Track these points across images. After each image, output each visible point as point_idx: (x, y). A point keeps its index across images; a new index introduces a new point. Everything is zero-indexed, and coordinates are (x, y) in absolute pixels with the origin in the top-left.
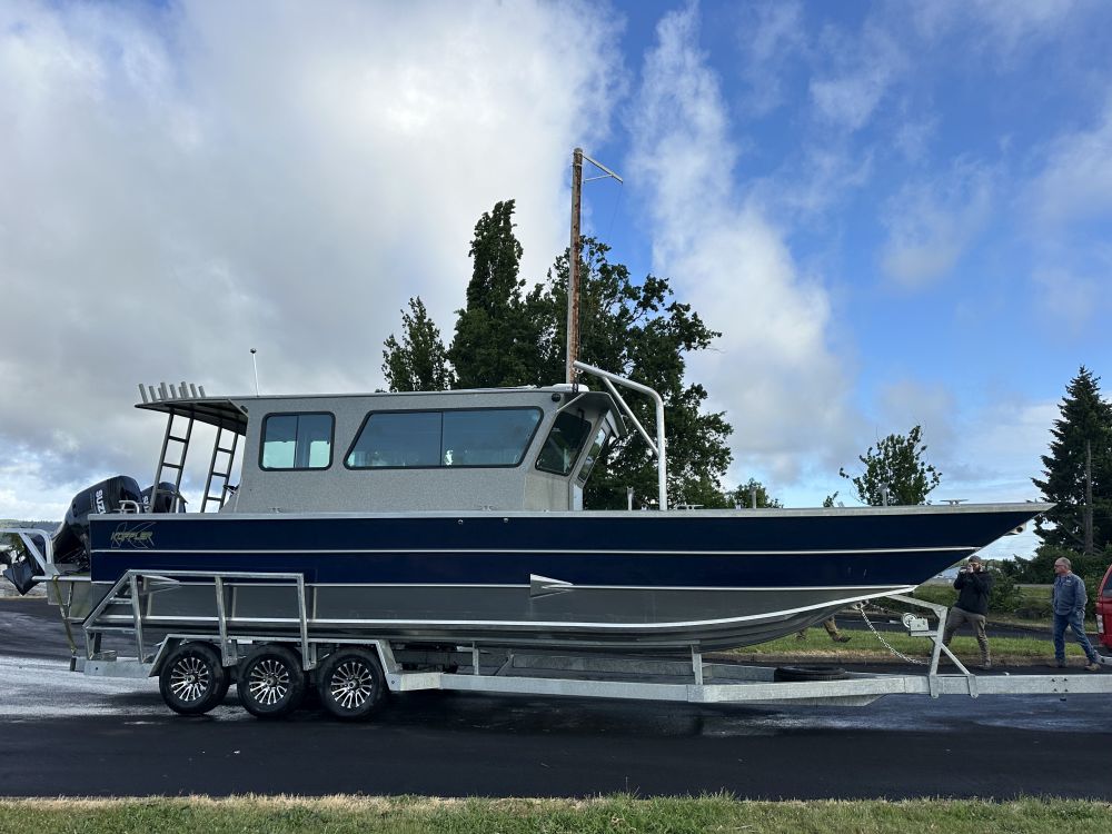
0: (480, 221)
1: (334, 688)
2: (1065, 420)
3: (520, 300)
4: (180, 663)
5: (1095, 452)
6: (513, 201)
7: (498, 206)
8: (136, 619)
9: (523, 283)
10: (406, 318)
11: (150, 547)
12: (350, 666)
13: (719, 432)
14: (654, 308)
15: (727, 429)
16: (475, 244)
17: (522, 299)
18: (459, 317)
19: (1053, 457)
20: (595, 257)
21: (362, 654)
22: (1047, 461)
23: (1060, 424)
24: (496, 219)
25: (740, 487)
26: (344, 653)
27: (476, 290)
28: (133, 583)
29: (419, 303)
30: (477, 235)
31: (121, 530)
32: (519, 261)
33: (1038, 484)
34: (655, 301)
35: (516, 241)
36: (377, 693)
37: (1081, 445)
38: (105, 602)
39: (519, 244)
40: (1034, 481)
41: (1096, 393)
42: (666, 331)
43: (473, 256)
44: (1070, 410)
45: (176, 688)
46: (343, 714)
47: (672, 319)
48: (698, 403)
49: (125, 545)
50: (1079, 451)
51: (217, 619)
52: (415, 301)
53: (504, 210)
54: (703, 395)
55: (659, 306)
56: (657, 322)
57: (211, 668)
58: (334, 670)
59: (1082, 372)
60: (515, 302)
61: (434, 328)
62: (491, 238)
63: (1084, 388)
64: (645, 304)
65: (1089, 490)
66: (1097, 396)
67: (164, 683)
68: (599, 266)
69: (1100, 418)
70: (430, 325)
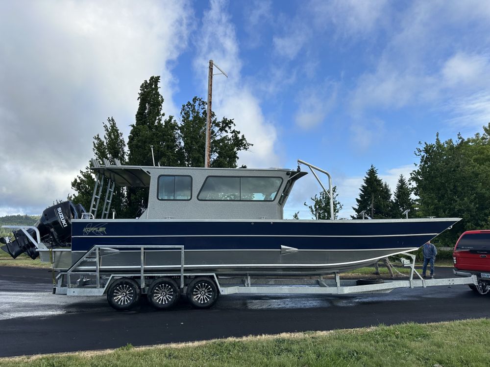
0: (143, 84)
1: (195, 295)
2: (365, 185)
3: (161, 122)
4: (118, 288)
5: (375, 198)
6: (159, 77)
7: (152, 78)
8: (97, 268)
9: (163, 115)
10: (105, 126)
11: (105, 235)
12: (202, 285)
14: (226, 131)
16: (141, 94)
17: (163, 122)
18: (132, 128)
19: (360, 199)
20: (201, 107)
21: (208, 279)
22: (357, 200)
23: (363, 186)
24: (151, 84)
26: (198, 279)
27: (140, 115)
28: (97, 251)
29: (113, 120)
30: (141, 90)
31: (89, 227)
32: (162, 104)
33: (354, 209)
34: (227, 129)
35: (160, 95)
36: (215, 296)
37: (370, 195)
38: (81, 260)
39: (162, 97)
40: (353, 208)
41: (376, 175)
42: (229, 142)
43: (140, 99)
44: (367, 181)
46: (200, 305)
47: (232, 137)
49: (91, 234)
50: (369, 197)
51: (140, 267)
52: (110, 119)
53: (155, 80)
55: (229, 131)
56: (226, 137)
57: (134, 289)
58: (195, 287)
59: (372, 167)
60: (159, 123)
61: (119, 132)
62: (148, 92)
63: (372, 173)
64: (222, 129)
65: (372, 212)
66: (376, 176)
68: (203, 111)
69: (377, 185)
70: (117, 131)
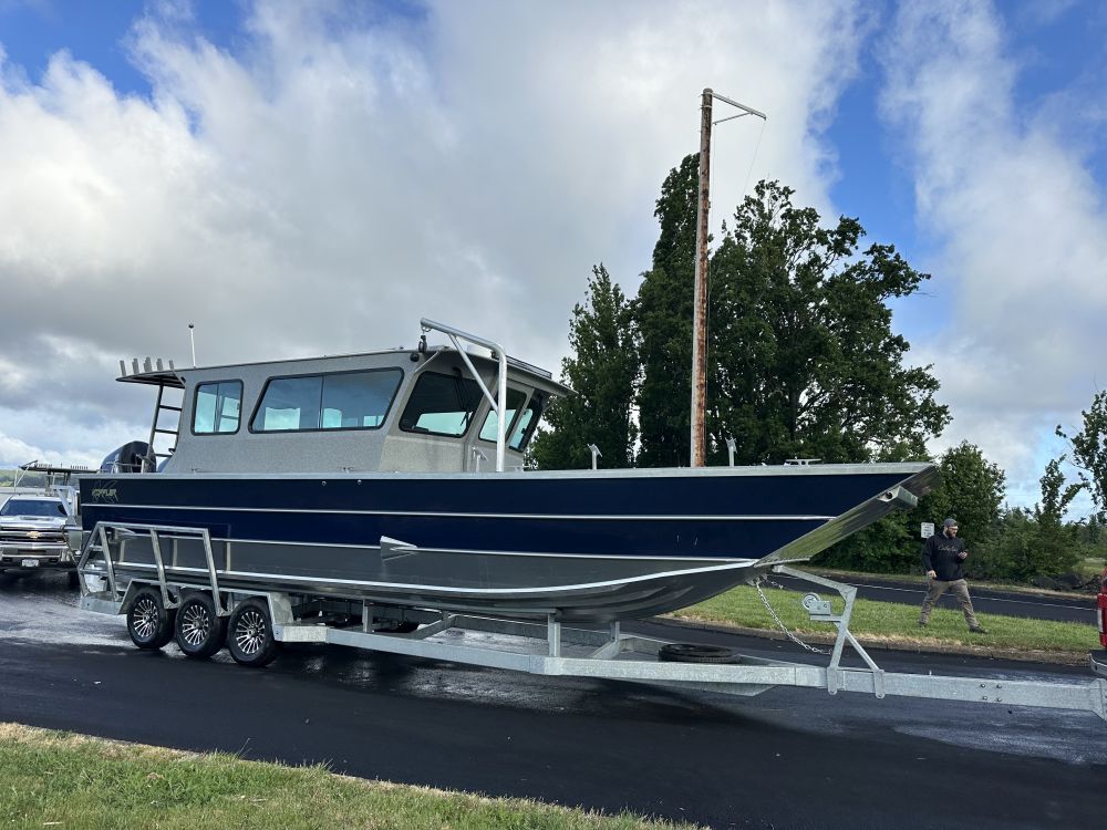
0: (668, 178)
1: (239, 635)
4: (140, 604)
7: (687, 160)
8: (107, 564)
11: (116, 502)
12: (250, 615)
13: (920, 387)
14: (848, 253)
15: (932, 385)
16: (661, 203)
17: (711, 256)
18: (644, 279)
20: (780, 202)
21: (258, 604)
24: (684, 173)
25: (950, 450)
26: (246, 603)
27: (664, 251)
28: (102, 533)
29: (602, 269)
30: (663, 193)
31: (98, 487)
34: (847, 245)
36: (267, 642)
38: (88, 548)
42: (868, 276)
43: (659, 215)
45: (137, 625)
47: (874, 262)
48: (898, 356)
49: (100, 500)
52: (598, 267)
53: (692, 163)
54: (905, 347)
55: (852, 249)
56: (859, 268)
57: (158, 609)
58: (239, 618)
61: (619, 293)
62: (676, 194)
64: (839, 248)
67: (130, 620)
68: (782, 211)
70: (615, 291)
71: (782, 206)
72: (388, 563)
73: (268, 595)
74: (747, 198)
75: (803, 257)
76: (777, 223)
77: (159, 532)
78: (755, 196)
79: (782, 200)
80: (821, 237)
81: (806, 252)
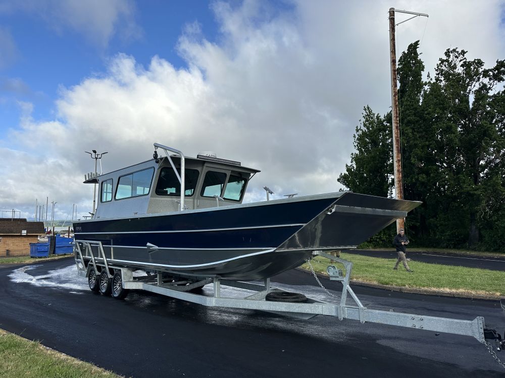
1: (115, 286)
12: (118, 278)
28: (77, 245)
29: (368, 108)
31: (77, 226)
45: (91, 282)
49: (78, 231)
51: (91, 258)
58: (115, 279)
67: (89, 279)
68: (462, 63)
71: (460, 61)
72: (151, 254)
73: (121, 269)
74: (440, 59)
75: (476, 86)
76: (460, 70)
77: (90, 244)
78: (445, 58)
79: (461, 57)
80: (486, 74)
81: (478, 83)
